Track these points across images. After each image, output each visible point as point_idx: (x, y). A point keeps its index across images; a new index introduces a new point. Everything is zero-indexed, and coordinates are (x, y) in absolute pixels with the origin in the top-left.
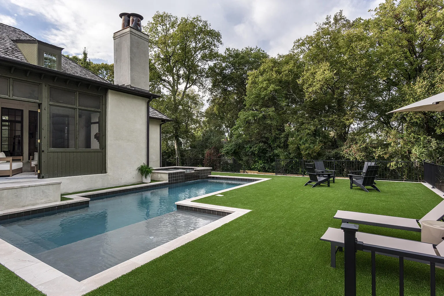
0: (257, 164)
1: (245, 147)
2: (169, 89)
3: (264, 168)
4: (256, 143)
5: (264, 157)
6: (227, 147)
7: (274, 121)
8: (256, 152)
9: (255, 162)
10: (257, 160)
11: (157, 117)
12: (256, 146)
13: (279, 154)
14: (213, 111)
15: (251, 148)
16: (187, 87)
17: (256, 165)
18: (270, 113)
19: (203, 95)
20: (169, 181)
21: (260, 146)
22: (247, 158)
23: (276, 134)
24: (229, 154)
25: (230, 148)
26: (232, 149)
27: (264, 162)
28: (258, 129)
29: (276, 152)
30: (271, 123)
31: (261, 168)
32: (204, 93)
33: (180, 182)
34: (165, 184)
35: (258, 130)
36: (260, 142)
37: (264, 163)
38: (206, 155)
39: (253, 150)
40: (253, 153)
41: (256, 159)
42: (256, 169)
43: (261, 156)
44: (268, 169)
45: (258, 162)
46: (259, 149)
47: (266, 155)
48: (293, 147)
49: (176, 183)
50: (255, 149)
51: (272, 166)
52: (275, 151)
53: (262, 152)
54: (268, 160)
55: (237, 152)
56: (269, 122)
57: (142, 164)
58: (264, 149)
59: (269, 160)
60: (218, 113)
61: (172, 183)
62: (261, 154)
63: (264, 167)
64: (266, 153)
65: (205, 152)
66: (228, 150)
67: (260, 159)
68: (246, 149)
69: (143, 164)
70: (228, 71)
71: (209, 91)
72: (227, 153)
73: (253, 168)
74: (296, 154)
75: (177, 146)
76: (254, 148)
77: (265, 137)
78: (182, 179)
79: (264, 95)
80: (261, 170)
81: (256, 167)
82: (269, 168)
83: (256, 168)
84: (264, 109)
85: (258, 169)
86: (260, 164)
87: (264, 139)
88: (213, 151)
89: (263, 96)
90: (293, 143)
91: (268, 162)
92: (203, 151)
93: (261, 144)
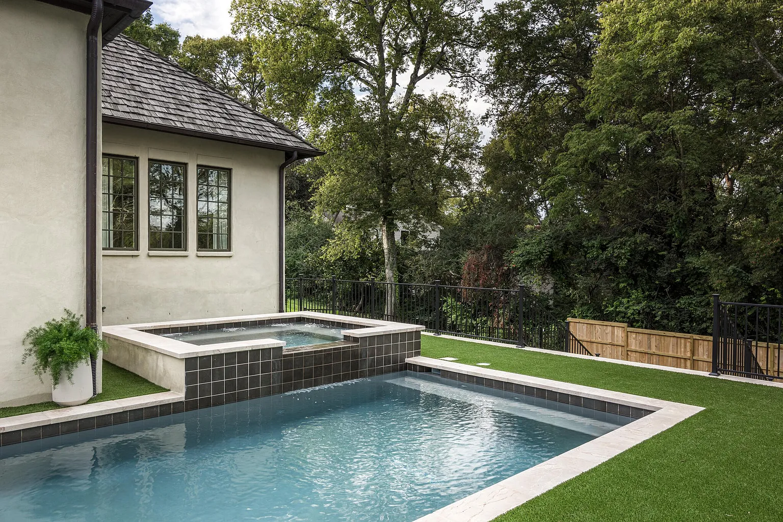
0: (625, 300)
1: (584, 247)
2: (367, 83)
3: (648, 314)
4: (623, 234)
5: (650, 280)
6: (527, 244)
7: (690, 156)
8: (622, 263)
9: (618, 293)
10: (624, 287)
11: (261, 139)
12: (621, 243)
13: (703, 271)
14: (503, 149)
15: (603, 248)
16: (419, 75)
17: (621, 303)
18: (676, 127)
19: (465, 96)
20: (190, 392)
21: (635, 243)
22: (590, 281)
23: (696, 202)
24: (532, 267)
25: (536, 249)
26: (542, 253)
27: (649, 296)
28: (630, 185)
29: (694, 262)
30: (678, 162)
31: (639, 313)
32: (465, 90)
33: (255, 394)
34: (165, 410)
35: (629, 189)
36: (635, 231)
37: (650, 298)
38: (465, 270)
39: (612, 255)
40: (611, 266)
41: (622, 285)
42: (619, 318)
43: (637, 275)
44: (662, 318)
45: (628, 295)
46: (633, 252)
47: (655, 272)
48: (766, 248)
49: (230, 399)
50: (620, 252)
51: (676, 309)
52: (688, 260)
53: (643, 263)
54: (662, 289)
55: (560, 262)
56: (669, 159)
57: (59, 317)
58: (648, 254)
59: (667, 290)
60: (514, 154)
61: (206, 403)
62: (639, 270)
63: (648, 310)
64: (656, 267)
65: (462, 260)
66: (529, 253)
67: (635, 286)
68: (586, 253)
69: (65, 316)
70: (539, 25)
71: (480, 85)
72: (528, 263)
73: (611, 313)
74: (774, 273)
75: (388, 243)
76: (613, 249)
77: (653, 213)
78: (266, 380)
79: (654, 67)
80: (637, 321)
81: (622, 309)
82: (665, 316)
83: (620, 312)
84: (656, 114)
85: (628, 318)
86: (633, 303)
87: (649, 221)
88: (485, 258)
89: (650, 72)
90: (761, 231)
91: (664, 296)
92: (456, 256)
93: (640, 237)
